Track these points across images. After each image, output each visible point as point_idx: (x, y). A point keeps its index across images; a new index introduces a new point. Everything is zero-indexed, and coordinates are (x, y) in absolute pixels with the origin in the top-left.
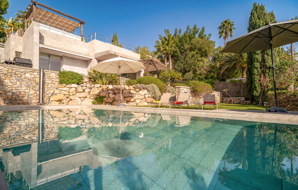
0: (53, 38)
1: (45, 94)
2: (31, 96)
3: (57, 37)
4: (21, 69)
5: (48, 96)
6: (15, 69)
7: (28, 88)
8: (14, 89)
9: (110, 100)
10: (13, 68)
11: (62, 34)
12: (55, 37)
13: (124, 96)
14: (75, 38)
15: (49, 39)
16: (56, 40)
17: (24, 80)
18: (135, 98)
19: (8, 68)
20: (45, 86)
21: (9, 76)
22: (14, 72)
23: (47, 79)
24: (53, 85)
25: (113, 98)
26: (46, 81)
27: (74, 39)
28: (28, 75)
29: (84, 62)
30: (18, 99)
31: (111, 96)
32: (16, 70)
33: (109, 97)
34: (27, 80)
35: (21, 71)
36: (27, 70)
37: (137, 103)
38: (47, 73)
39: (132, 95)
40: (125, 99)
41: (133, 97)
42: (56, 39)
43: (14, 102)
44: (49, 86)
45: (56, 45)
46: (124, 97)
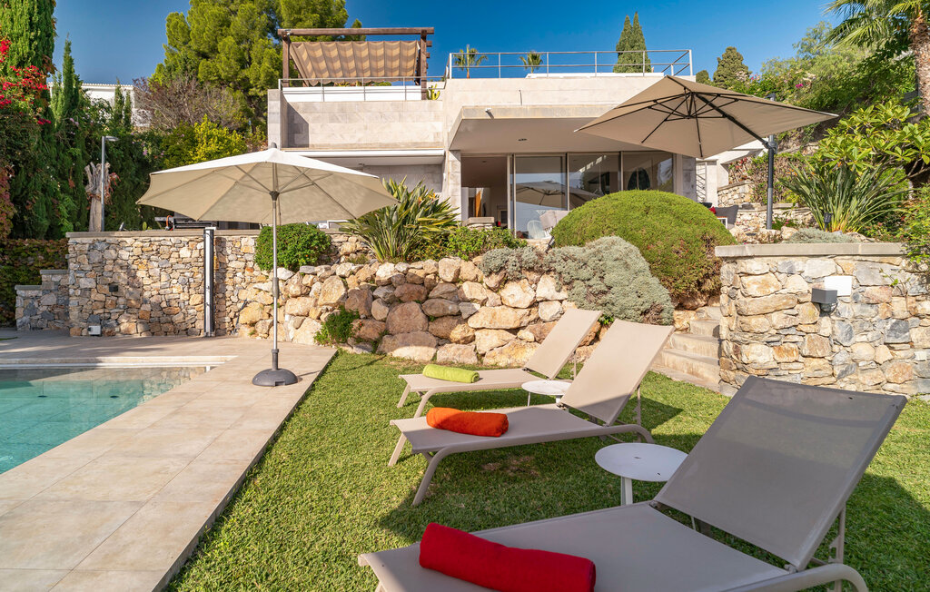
0: (333, 119)
1: (228, 303)
2: (191, 311)
3: (344, 112)
4: (169, 239)
5: (234, 308)
6: (157, 239)
7: (186, 290)
8: (155, 293)
9: (370, 330)
10: (152, 239)
11: (360, 97)
12: (337, 115)
13: (429, 312)
14: (401, 97)
15: (322, 126)
16: (339, 122)
17: (175, 267)
18: (473, 323)
19: (141, 239)
20: (227, 280)
21: (145, 261)
22: (155, 248)
23: (231, 257)
24: (247, 273)
25: (384, 321)
26: (229, 265)
27: (393, 103)
28: (185, 252)
29: (432, 173)
30: (163, 319)
31: (379, 310)
32: (157, 243)
33: (369, 317)
34: (183, 266)
35: (169, 243)
36: (183, 239)
37: (483, 348)
38: (230, 238)
39: (463, 307)
40: (433, 326)
41: (466, 320)
42: (340, 118)
43: (156, 329)
44: (238, 279)
45: (341, 136)
46: (429, 318)
